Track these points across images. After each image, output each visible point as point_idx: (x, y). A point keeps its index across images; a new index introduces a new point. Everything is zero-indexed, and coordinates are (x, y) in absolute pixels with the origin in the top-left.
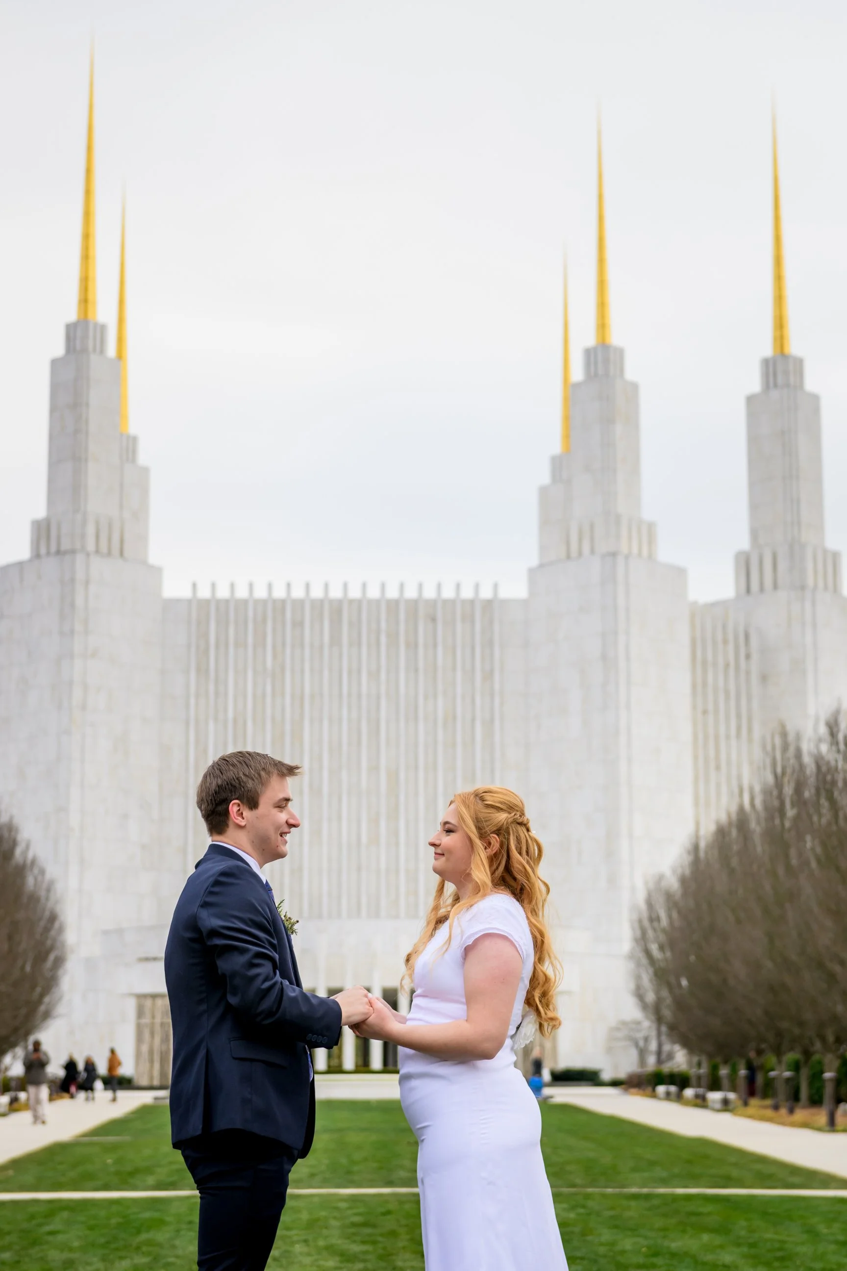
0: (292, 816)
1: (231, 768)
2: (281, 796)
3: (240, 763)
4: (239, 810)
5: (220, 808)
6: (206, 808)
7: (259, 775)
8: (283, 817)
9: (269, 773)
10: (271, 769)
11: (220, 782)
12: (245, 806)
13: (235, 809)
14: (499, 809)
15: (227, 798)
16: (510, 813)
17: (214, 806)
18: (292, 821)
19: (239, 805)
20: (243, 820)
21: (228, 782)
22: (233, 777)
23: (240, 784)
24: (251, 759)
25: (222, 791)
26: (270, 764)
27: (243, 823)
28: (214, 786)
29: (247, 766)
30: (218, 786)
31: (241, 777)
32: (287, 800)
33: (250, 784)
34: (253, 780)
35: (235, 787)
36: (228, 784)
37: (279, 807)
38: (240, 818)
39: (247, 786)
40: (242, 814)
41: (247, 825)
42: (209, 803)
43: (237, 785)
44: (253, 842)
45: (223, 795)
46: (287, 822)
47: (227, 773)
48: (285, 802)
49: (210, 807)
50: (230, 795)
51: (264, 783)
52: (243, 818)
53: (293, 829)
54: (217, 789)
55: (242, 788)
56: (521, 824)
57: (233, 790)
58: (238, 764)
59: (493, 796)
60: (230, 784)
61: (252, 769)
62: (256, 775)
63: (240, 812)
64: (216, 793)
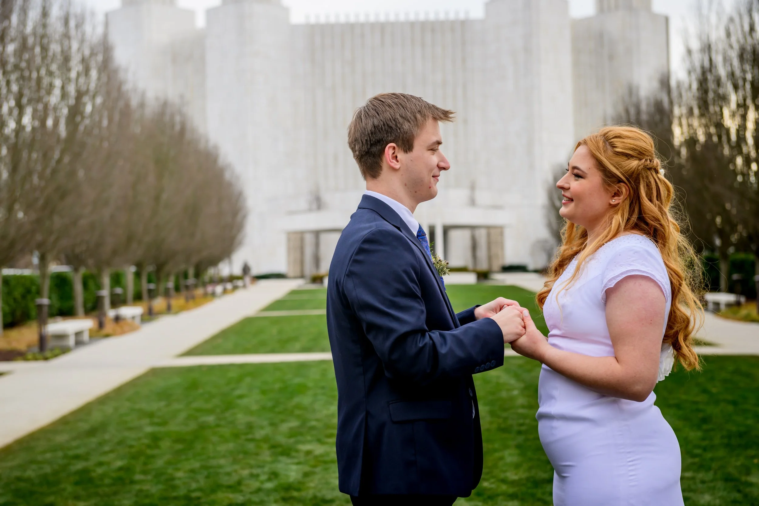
0: (443, 159)
1: (387, 108)
2: (435, 139)
3: (396, 104)
4: (394, 153)
5: (374, 149)
6: (360, 148)
7: (416, 118)
8: (434, 159)
9: (424, 116)
10: (427, 112)
11: (376, 123)
12: (400, 149)
13: (391, 152)
14: (628, 156)
15: (382, 139)
16: (640, 160)
17: (369, 146)
18: (442, 164)
19: (394, 148)
20: (398, 163)
21: (385, 123)
22: (390, 119)
23: (396, 126)
24: (406, 101)
25: (378, 131)
26: (425, 106)
27: (397, 166)
28: (370, 127)
29: (403, 107)
30: (375, 127)
31: (398, 119)
32: (439, 143)
33: (406, 126)
34: (409, 122)
35: (391, 127)
36: (384, 125)
37: (432, 150)
38: (394, 161)
39: (403, 128)
40: (396, 157)
41: (401, 169)
42: (364, 143)
43: (394, 127)
44: (406, 185)
45: (379, 136)
46: (438, 166)
47: (383, 113)
48: (437, 146)
49: (365, 148)
50: (386, 136)
51: (419, 125)
52: (398, 161)
53: (442, 172)
54: (373, 129)
55: (399, 131)
56: (650, 169)
57: (389, 130)
58: (395, 106)
59: (624, 142)
60: (386, 126)
61: (408, 111)
62: (412, 117)
63: (395, 155)
64: (372, 133)
